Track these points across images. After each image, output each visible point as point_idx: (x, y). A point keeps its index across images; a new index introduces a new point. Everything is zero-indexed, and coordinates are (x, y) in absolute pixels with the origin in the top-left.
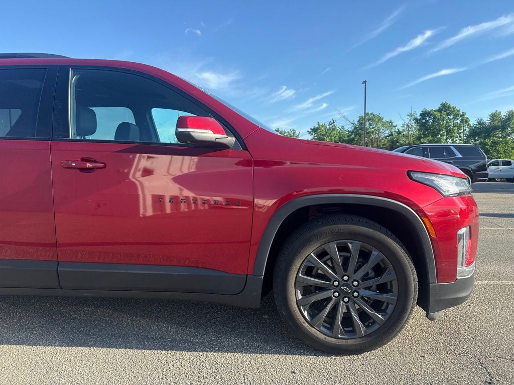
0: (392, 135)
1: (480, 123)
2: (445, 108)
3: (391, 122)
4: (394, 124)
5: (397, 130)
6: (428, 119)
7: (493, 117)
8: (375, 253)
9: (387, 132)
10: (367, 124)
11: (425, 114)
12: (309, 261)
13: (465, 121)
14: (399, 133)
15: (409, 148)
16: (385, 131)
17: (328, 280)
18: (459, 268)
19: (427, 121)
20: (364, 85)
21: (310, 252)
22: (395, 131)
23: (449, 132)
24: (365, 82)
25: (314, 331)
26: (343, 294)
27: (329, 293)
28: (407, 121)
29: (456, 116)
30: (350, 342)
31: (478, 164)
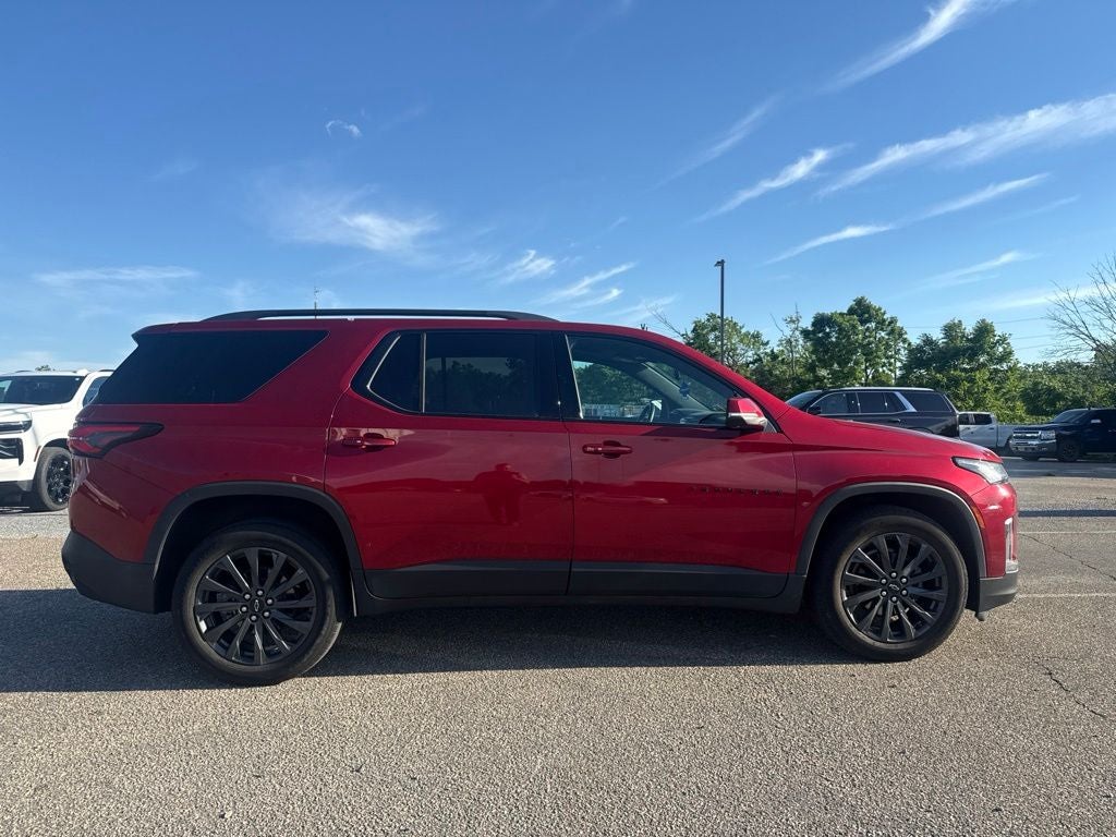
0: (760, 360)
1: (928, 341)
2: (862, 310)
3: (757, 336)
4: (764, 339)
5: (768, 351)
6: (828, 330)
7: (951, 330)
8: (924, 546)
9: (750, 355)
10: (712, 336)
11: (821, 322)
12: (856, 557)
13: (897, 334)
14: (774, 356)
15: (822, 395)
16: (747, 351)
17: (876, 577)
18: (1008, 561)
19: (828, 335)
20: (720, 267)
21: (858, 547)
22: (766, 353)
23: (870, 356)
24: (721, 263)
25: (861, 635)
26: (892, 593)
27: (876, 593)
28: (788, 333)
29: (881, 324)
30: (900, 646)
31: (941, 424)
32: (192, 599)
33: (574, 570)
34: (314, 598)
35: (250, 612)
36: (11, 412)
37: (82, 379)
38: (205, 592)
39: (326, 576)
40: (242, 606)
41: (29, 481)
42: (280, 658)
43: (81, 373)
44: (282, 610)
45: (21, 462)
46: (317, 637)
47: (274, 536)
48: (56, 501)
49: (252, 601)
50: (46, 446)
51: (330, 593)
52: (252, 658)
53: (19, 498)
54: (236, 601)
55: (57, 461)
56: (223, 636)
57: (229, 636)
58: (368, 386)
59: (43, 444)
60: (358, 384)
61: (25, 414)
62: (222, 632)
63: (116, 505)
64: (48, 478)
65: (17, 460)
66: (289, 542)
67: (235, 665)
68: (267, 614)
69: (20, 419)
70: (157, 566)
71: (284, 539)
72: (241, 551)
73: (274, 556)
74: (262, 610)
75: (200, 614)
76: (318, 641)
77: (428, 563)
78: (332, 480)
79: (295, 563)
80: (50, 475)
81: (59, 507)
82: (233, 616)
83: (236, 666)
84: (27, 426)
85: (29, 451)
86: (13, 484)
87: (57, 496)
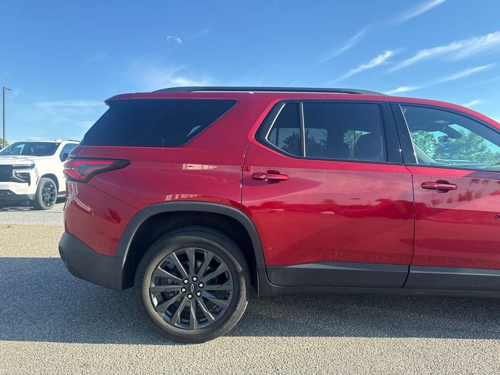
32: (148, 283)
33: (411, 272)
34: (232, 283)
35: (188, 292)
36: (24, 159)
37: (59, 144)
38: (157, 277)
39: (240, 269)
40: (183, 288)
41: (33, 195)
42: (208, 324)
43: (58, 141)
44: (209, 291)
45: (29, 185)
46: (233, 312)
47: (207, 241)
48: (46, 205)
49: (189, 284)
50: (42, 177)
51: (243, 281)
52: (188, 324)
53: (28, 203)
54: (177, 284)
55: (47, 185)
56: (169, 309)
57: (173, 309)
58: (266, 138)
59: (40, 176)
60: (259, 136)
61: (31, 160)
62: (168, 306)
63: (89, 209)
64: (43, 193)
65: (27, 184)
66: (216, 244)
67: (176, 328)
68: (199, 294)
69: (29, 163)
70: (125, 259)
71: (213, 243)
72: (182, 250)
73: (205, 254)
74: (196, 291)
75: (154, 293)
76: (234, 314)
77: (309, 263)
78: (246, 202)
79: (219, 259)
80: (43, 192)
81: (48, 208)
82: (176, 295)
83: (178, 330)
84: (33, 166)
85: (33, 179)
86: (25, 196)
87: (47, 202)
